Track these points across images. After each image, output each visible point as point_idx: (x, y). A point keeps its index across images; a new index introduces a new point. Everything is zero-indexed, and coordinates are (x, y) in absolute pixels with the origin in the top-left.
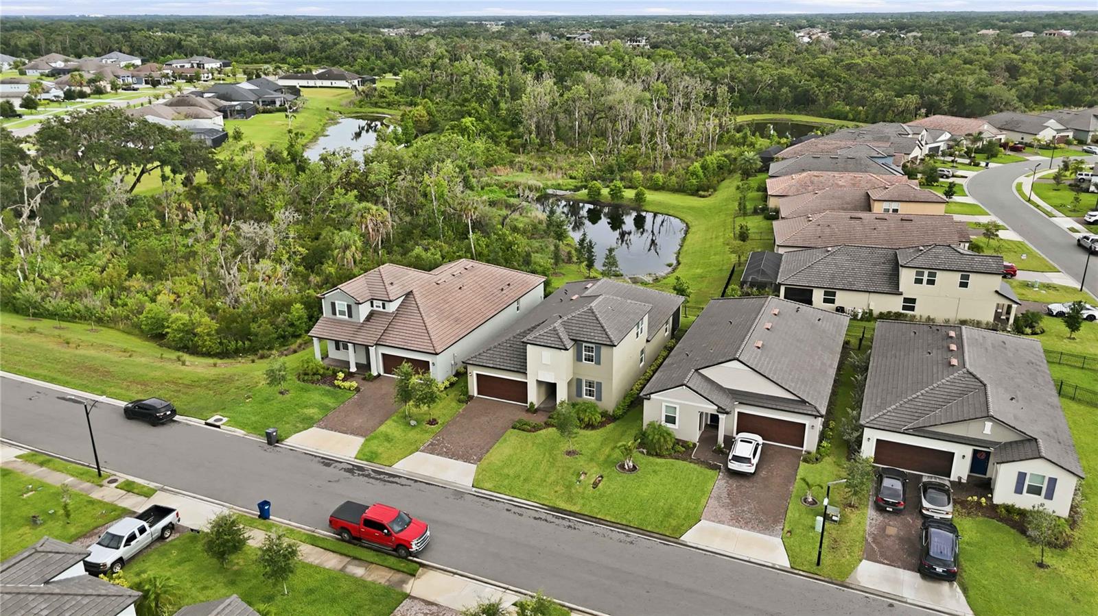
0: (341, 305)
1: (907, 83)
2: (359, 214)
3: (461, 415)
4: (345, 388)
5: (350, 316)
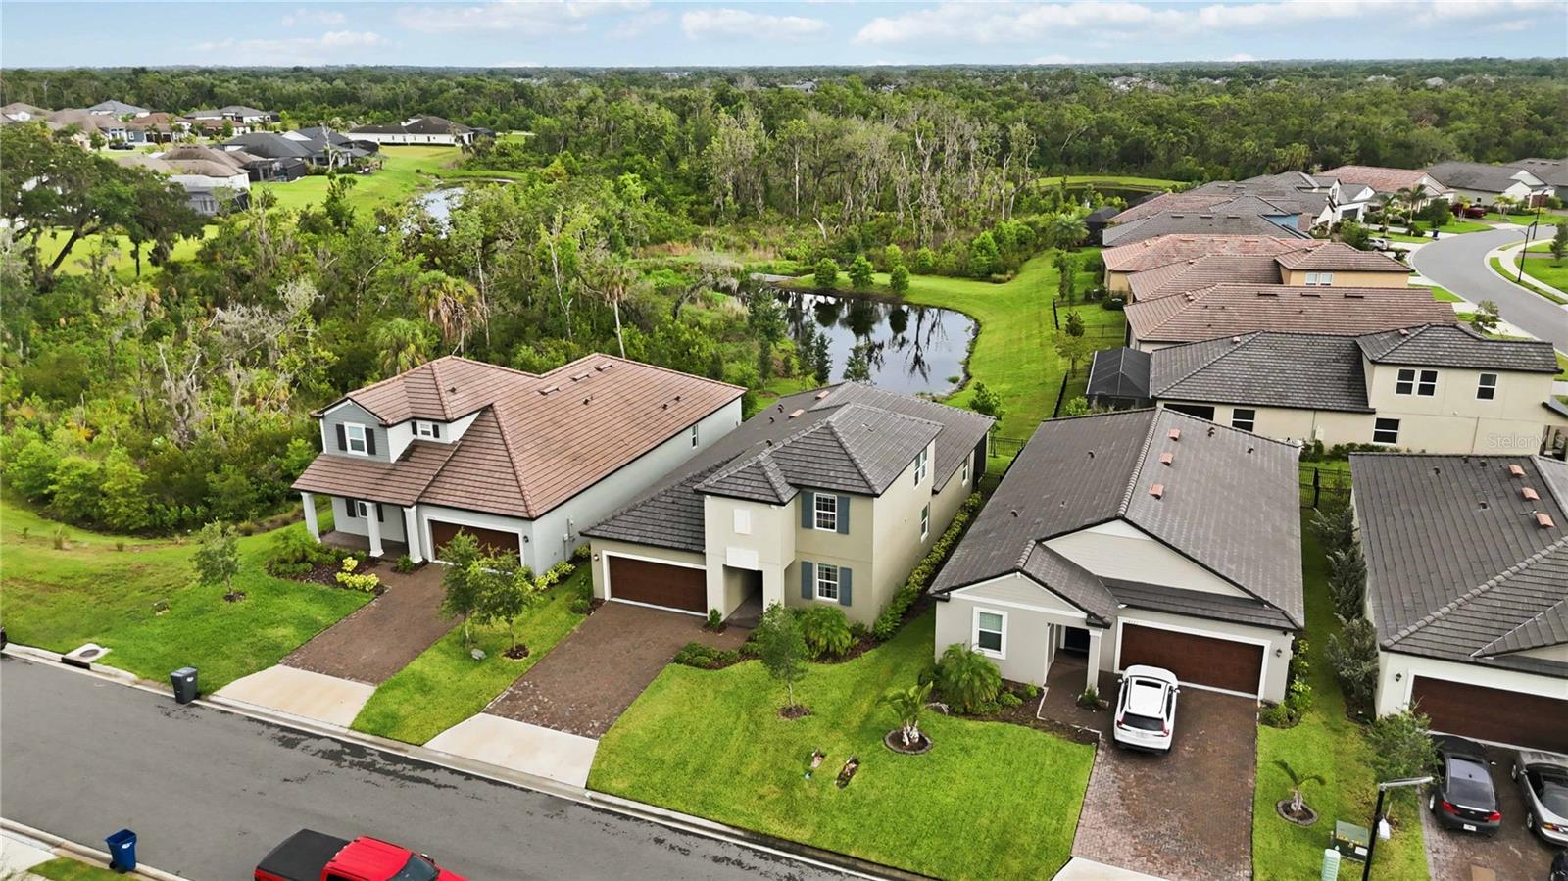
0: (355, 431)
2: (424, 290)
3: (577, 638)
4: (354, 587)
5: (372, 450)
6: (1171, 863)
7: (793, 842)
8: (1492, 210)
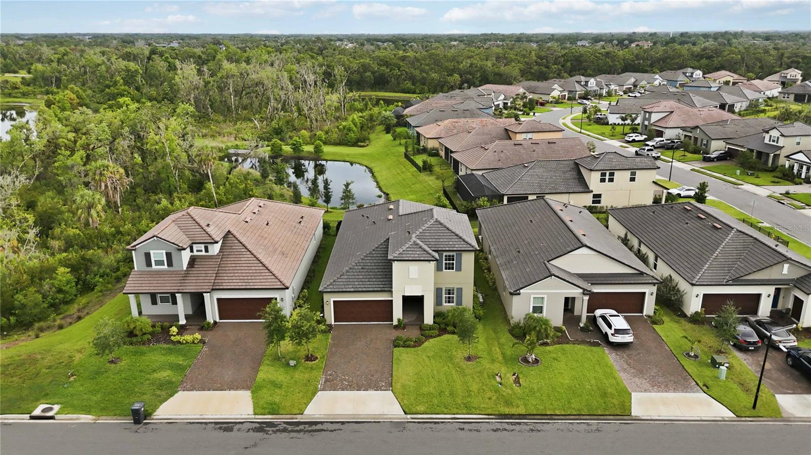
0: (157, 254)
1: (450, 67)
3: (333, 345)
4: (187, 342)
5: (170, 264)
6: (666, 386)
7: (520, 415)
8: (548, 102)
